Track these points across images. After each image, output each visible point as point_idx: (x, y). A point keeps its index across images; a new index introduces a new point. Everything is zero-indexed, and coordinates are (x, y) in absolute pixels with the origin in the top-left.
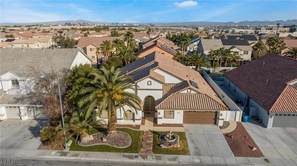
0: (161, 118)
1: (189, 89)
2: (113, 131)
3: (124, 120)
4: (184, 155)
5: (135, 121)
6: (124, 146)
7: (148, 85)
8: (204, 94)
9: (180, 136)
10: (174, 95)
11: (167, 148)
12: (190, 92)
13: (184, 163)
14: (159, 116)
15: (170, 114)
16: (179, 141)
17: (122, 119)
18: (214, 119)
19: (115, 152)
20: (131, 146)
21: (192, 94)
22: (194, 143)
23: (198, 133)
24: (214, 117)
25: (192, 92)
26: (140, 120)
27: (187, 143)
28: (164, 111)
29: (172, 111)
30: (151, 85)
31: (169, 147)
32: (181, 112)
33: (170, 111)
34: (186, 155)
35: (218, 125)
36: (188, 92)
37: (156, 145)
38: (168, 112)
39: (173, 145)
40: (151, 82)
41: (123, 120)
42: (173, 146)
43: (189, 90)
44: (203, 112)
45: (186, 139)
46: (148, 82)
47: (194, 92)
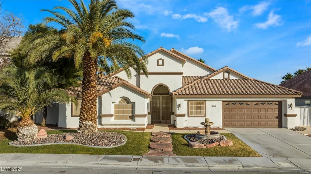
0: (183, 115)
1: (227, 72)
2: (91, 122)
3: (115, 119)
4: (249, 156)
5: (136, 119)
6: (109, 145)
7: (158, 65)
8: (252, 79)
10: (202, 81)
11: (205, 147)
12: (229, 77)
14: (178, 112)
15: (199, 108)
17: (111, 116)
18: (277, 117)
19: (88, 154)
20: (125, 146)
22: (257, 143)
23: (258, 134)
24: (277, 114)
25: (232, 77)
26: (144, 116)
27: (244, 143)
28: (188, 101)
29: (202, 102)
30: (163, 65)
31: (209, 146)
32: (219, 105)
33: (199, 103)
35: (286, 128)
36: (225, 77)
37: (179, 145)
38: (195, 104)
39: (218, 143)
40: (163, 60)
41: (112, 118)
42: (219, 145)
43: (226, 75)
46: (158, 61)
47: (234, 78)
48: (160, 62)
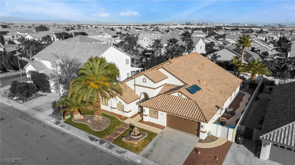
0: (146, 116)
1: (181, 92)
5: (124, 113)
7: (143, 82)
8: (194, 100)
9: (148, 136)
10: (164, 96)
12: (181, 96)
13: (125, 158)
14: (144, 113)
15: (155, 113)
16: (142, 140)
18: (197, 130)
19: (87, 132)
21: (182, 98)
22: (154, 146)
23: (169, 139)
24: (197, 128)
25: (183, 96)
27: (148, 144)
28: (150, 109)
29: (156, 111)
30: (145, 82)
31: (127, 142)
33: (155, 111)
34: (135, 153)
35: (199, 137)
36: (179, 95)
37: (121, 136)
38: (153, 111)
39: (132, 141)
41: (116, 110)
44: (185, 119)
45: (151, 140)
46: (143, 79)
47: (185, 97)
48: (144, 80)
